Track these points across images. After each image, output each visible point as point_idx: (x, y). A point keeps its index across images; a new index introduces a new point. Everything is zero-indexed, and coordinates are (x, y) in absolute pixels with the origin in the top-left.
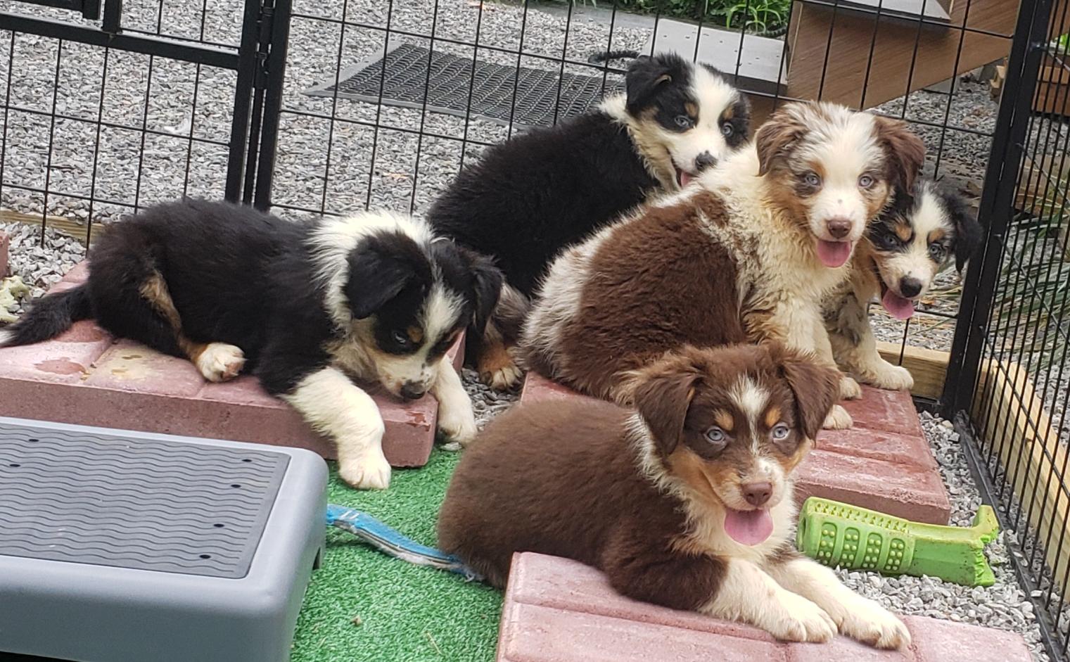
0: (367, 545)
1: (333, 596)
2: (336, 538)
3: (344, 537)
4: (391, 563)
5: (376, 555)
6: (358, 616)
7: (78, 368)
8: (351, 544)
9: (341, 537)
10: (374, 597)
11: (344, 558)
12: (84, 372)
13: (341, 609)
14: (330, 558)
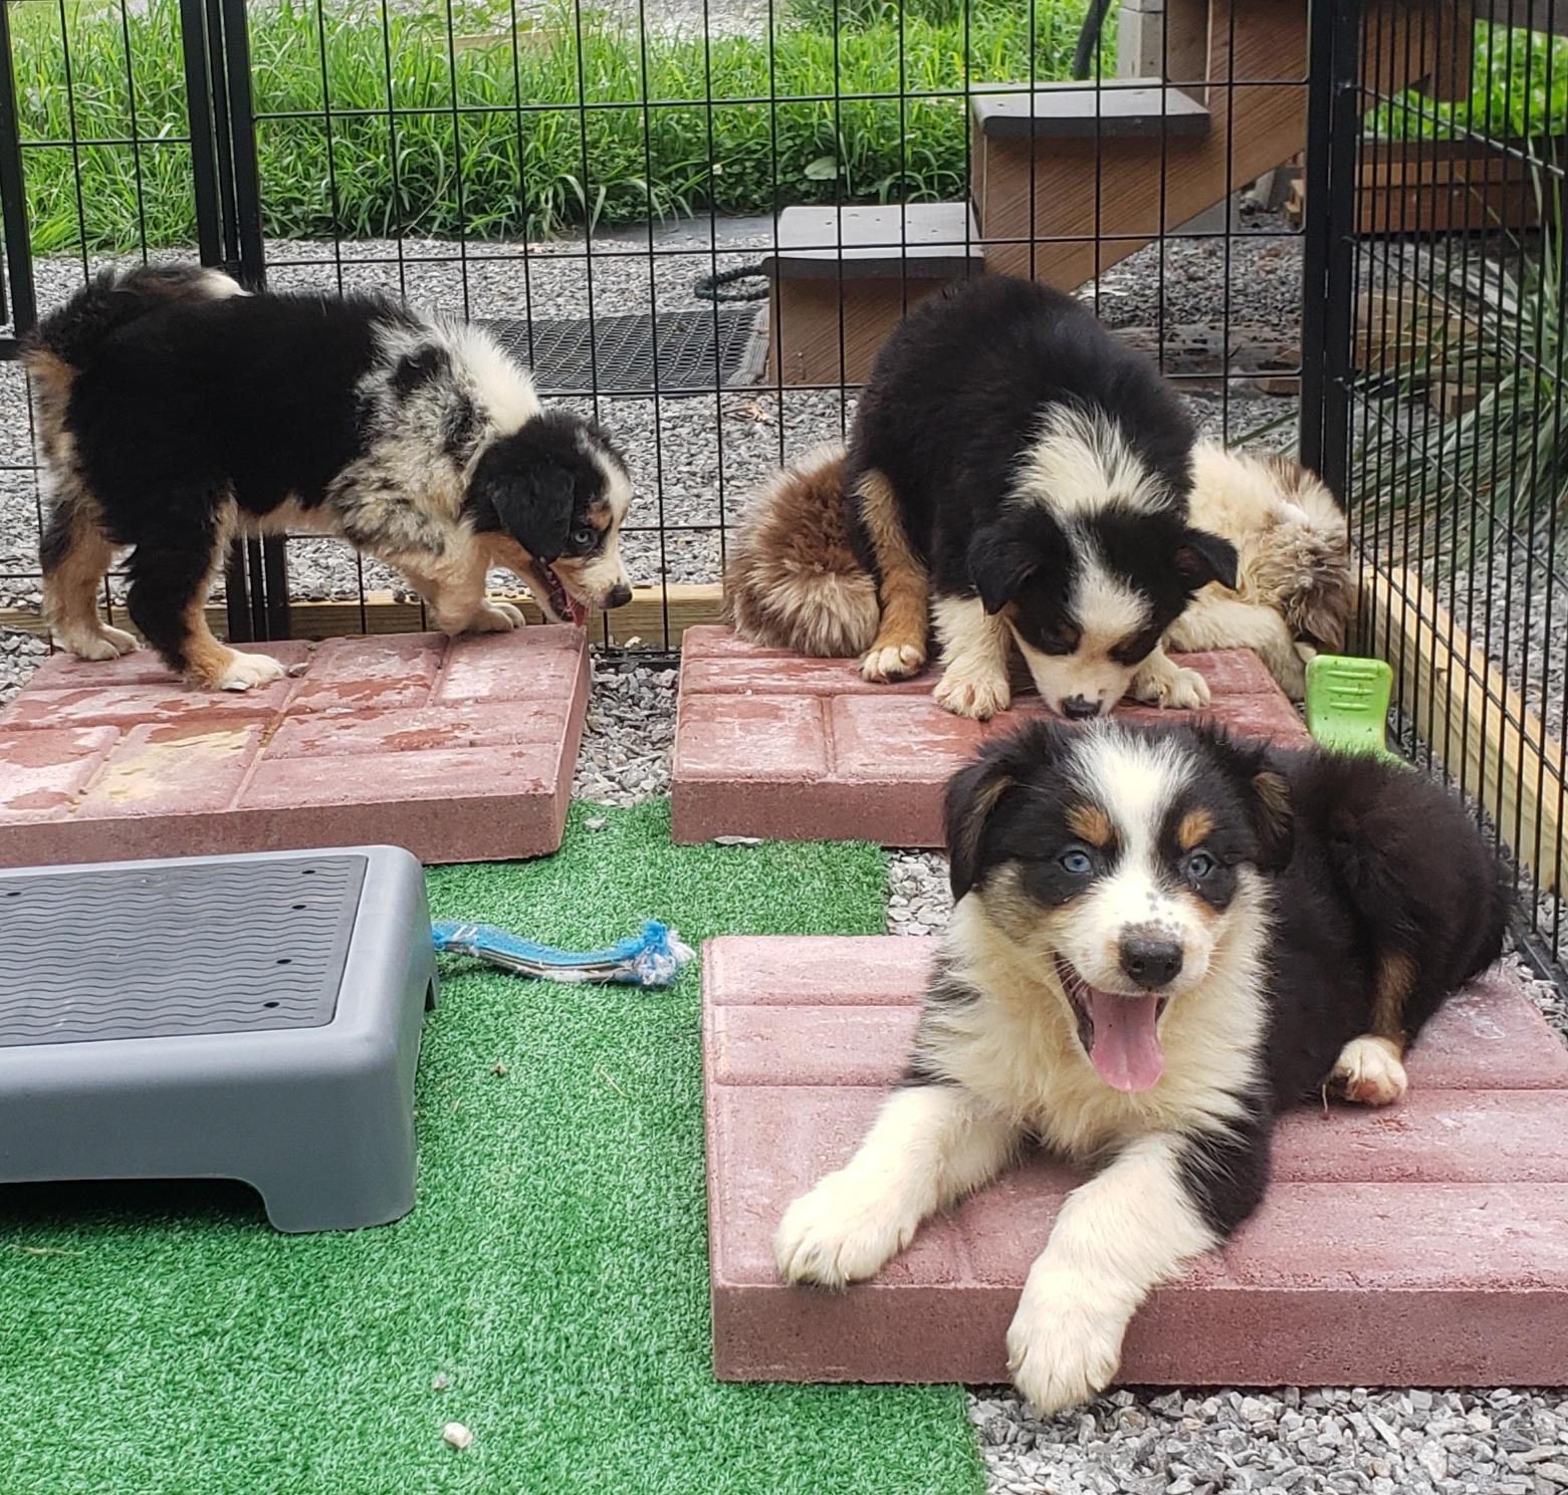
0: (496, 968)
1: (461, 1041)
2: (452, 966)
3: (464, 962)
4: (534, 986)
5: (510, 979)
6: (500, 1063)
7: (62, 798)
8: (473, 970)
9: (459, 963)
10: (517, 1034)
11: (468, 990)
12: (72, 802)
13: (474, 1058)
14: (447, 993)
